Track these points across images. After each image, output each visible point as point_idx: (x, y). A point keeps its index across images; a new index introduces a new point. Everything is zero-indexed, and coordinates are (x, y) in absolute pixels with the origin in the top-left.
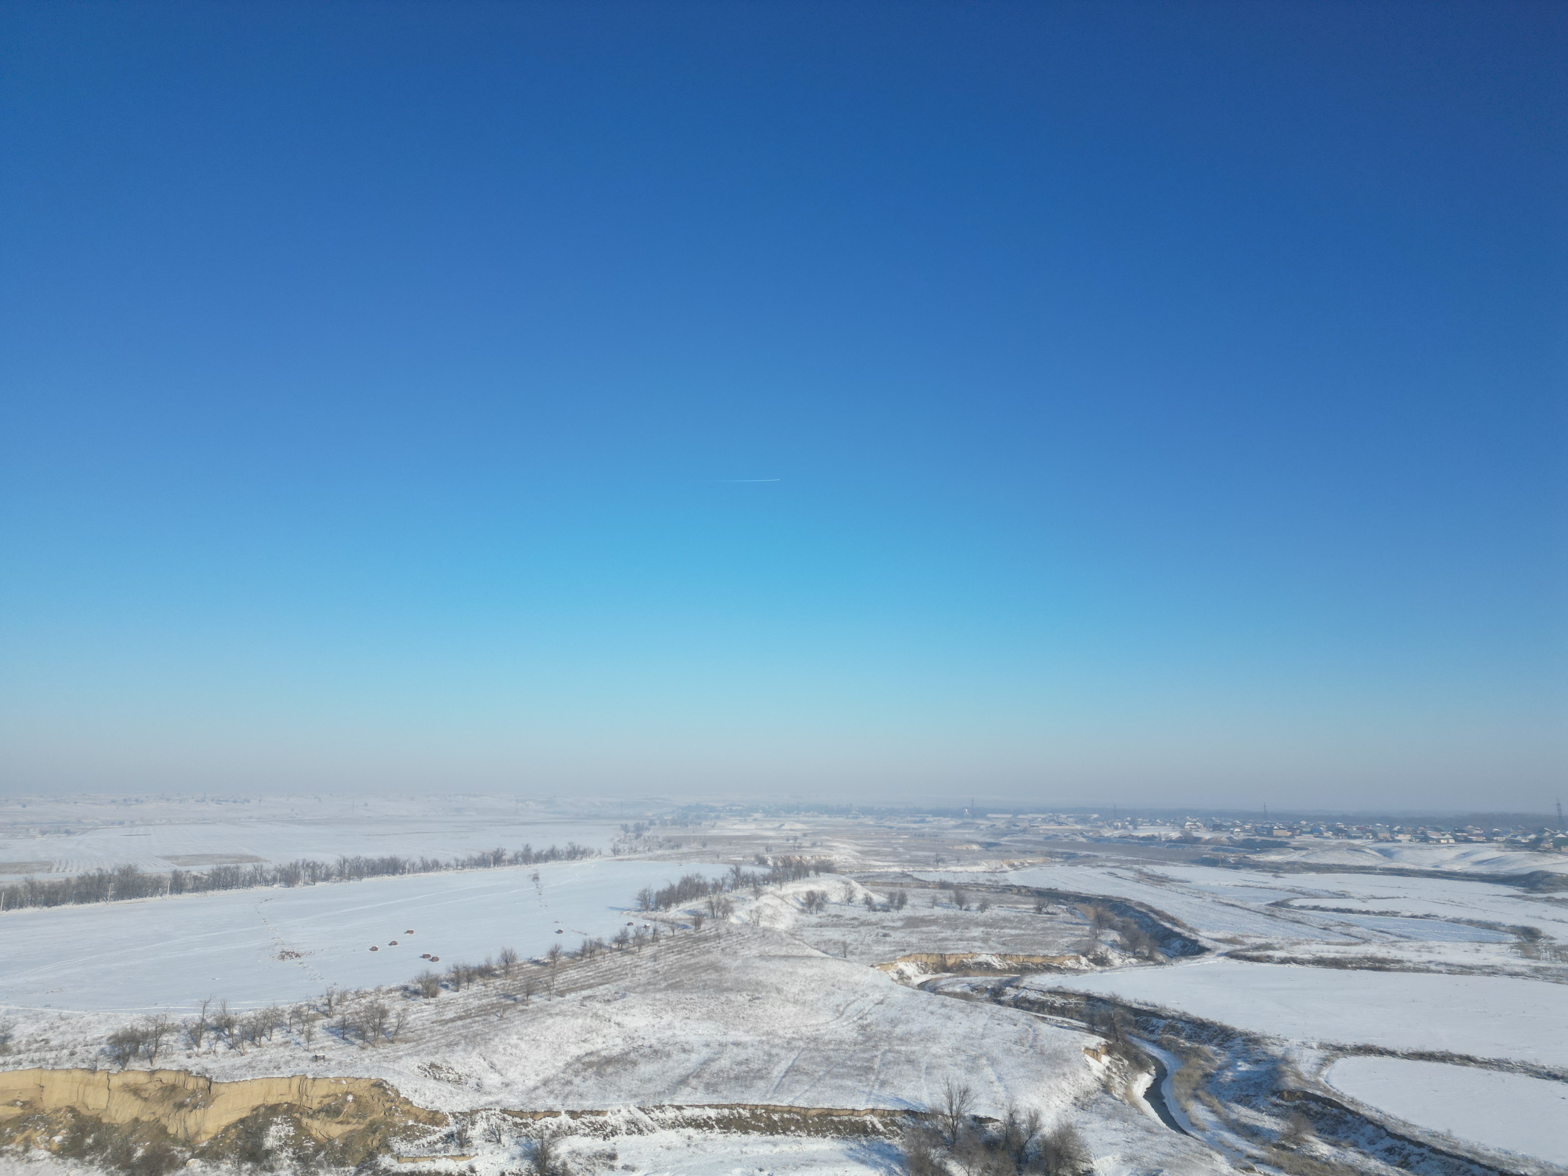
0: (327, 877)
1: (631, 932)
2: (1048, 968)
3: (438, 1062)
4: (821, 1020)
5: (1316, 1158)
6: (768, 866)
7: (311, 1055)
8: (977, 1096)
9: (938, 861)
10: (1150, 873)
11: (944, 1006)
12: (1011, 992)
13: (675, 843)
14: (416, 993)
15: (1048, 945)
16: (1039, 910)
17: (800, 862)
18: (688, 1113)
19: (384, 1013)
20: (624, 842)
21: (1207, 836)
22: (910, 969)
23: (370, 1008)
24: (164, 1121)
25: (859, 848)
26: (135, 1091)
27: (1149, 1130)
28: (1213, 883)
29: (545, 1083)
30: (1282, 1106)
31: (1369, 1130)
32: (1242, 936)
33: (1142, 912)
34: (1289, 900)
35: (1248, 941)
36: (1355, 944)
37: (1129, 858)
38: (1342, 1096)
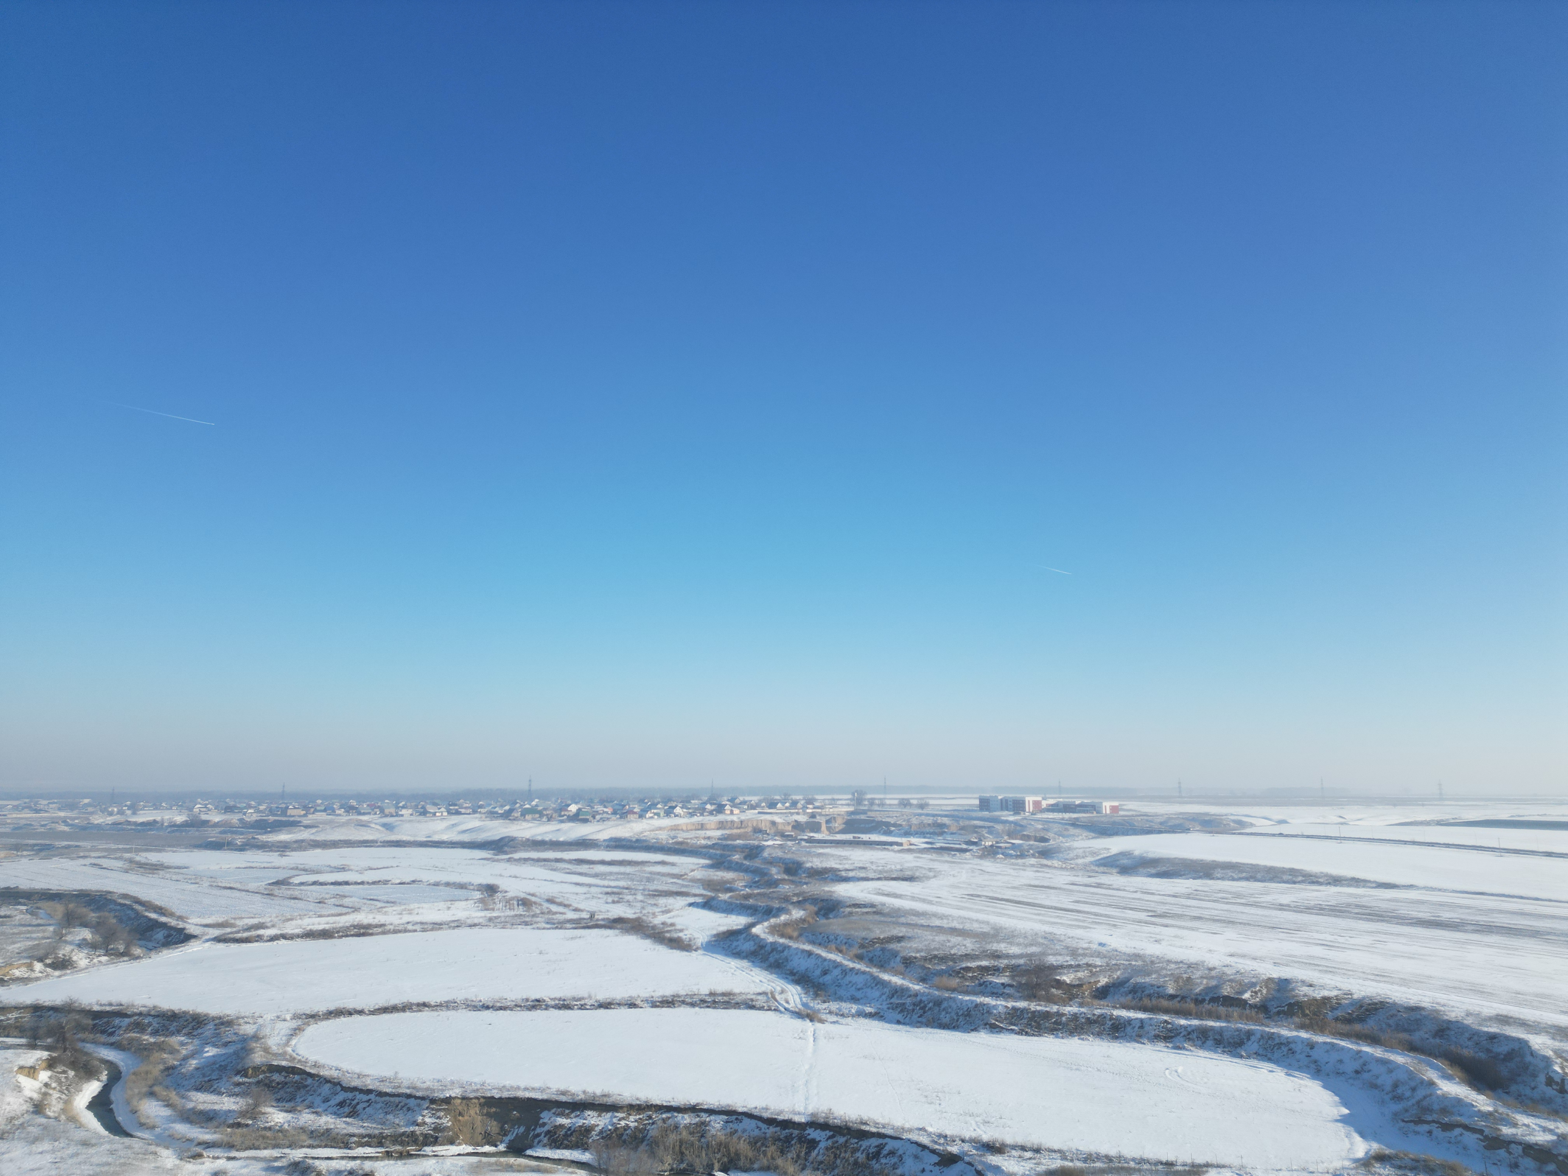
5: (270, 1128)
10: (143, 860)
21: (217, 819)
27: (85, 1144)
28: (214, 867)
30: (243, 1083)
31: (326, 1089)
32: (235, 919)
33: (125, 905)
34: (290, 878)
35: (240, 923)
36: (345, 914)
37: (121, 846)
38: (306, 1062)
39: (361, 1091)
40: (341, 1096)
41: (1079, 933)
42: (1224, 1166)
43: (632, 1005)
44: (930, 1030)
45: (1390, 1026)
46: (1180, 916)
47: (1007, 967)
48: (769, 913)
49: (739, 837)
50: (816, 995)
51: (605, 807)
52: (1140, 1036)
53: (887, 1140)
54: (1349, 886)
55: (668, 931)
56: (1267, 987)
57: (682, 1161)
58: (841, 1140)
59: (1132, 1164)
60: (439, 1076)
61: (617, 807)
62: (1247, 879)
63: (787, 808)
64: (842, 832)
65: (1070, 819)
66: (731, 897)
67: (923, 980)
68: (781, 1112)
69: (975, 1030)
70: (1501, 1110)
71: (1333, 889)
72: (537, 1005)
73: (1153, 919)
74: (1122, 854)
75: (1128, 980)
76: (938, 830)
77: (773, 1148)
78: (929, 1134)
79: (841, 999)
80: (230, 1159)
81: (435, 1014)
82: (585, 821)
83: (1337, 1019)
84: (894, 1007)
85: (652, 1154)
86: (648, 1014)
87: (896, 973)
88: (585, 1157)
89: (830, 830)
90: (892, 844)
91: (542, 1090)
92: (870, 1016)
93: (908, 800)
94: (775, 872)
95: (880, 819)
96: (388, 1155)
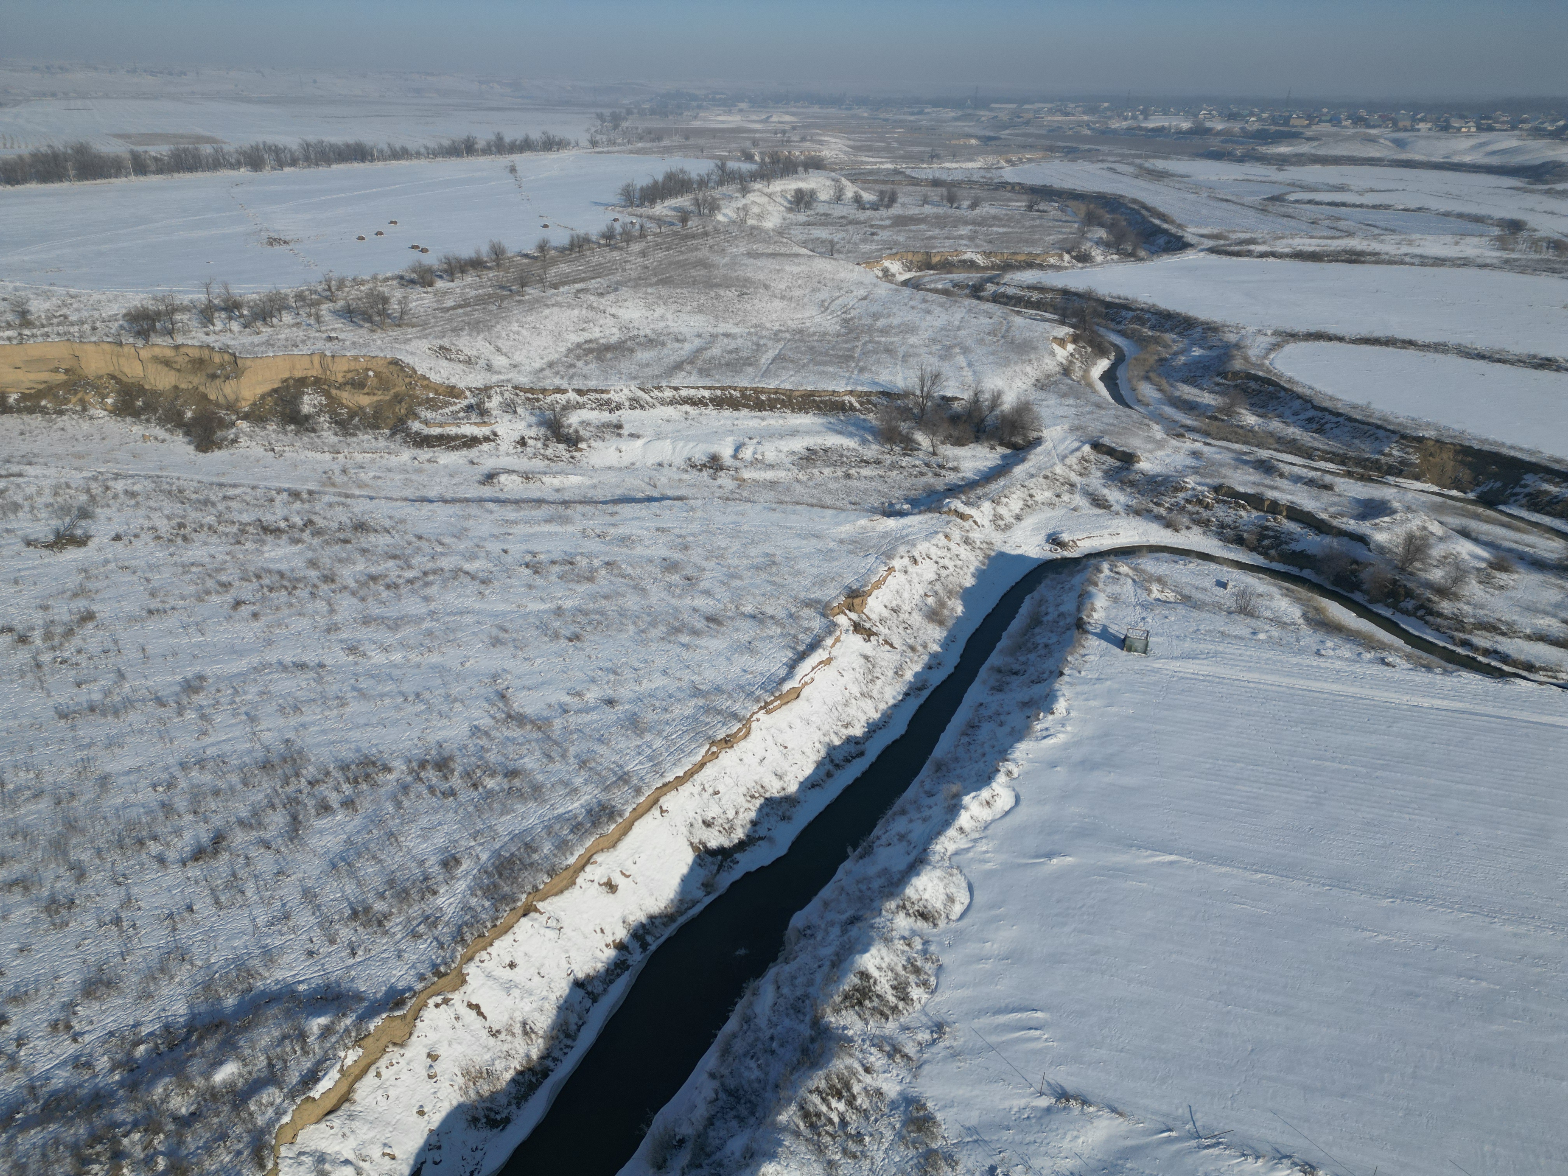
0: (294, 163)
1: (618, 227)
2: (1030, 265)
3: (447, 345)
4: (807, 314)
5: (1242, 427)
6: (755, 162)
7: (324, 335)
8: (947, 379)
9: (932, 157)
10: (1151, 167)
11: (925, 301)
12: (991, 288)
13: (656, 136)
14: (412, 282)
15: (1033, 243)
16: (1030, 208)
17: (788, 158)
18: (684, 393)
19: (385, 300)
20: (601, 133)
21: (1219, 127)
22: (895, 267)
23: (370, 294)
24: (202, 389)
25: (851, 143)
26: (167, 363)
27: (1098, 406)
28: (1213, 178)
29: (551, 365)
30: (1223, 385)
31: (1297, 403)
32: (1229, 232)
33: (1134, 209)
34: (1286, 194)
35: (1233, 236)
36: (1338, 238)
37: (1133, 152)
38: (1281, 376)
39: (1331, 412)
40: (1311, 413)
60: (1414, 415)
72: (1545, 364)
80: (1206, 444)
81: (1421, 353)
91: (1532, 452)
96: (1349, 474)
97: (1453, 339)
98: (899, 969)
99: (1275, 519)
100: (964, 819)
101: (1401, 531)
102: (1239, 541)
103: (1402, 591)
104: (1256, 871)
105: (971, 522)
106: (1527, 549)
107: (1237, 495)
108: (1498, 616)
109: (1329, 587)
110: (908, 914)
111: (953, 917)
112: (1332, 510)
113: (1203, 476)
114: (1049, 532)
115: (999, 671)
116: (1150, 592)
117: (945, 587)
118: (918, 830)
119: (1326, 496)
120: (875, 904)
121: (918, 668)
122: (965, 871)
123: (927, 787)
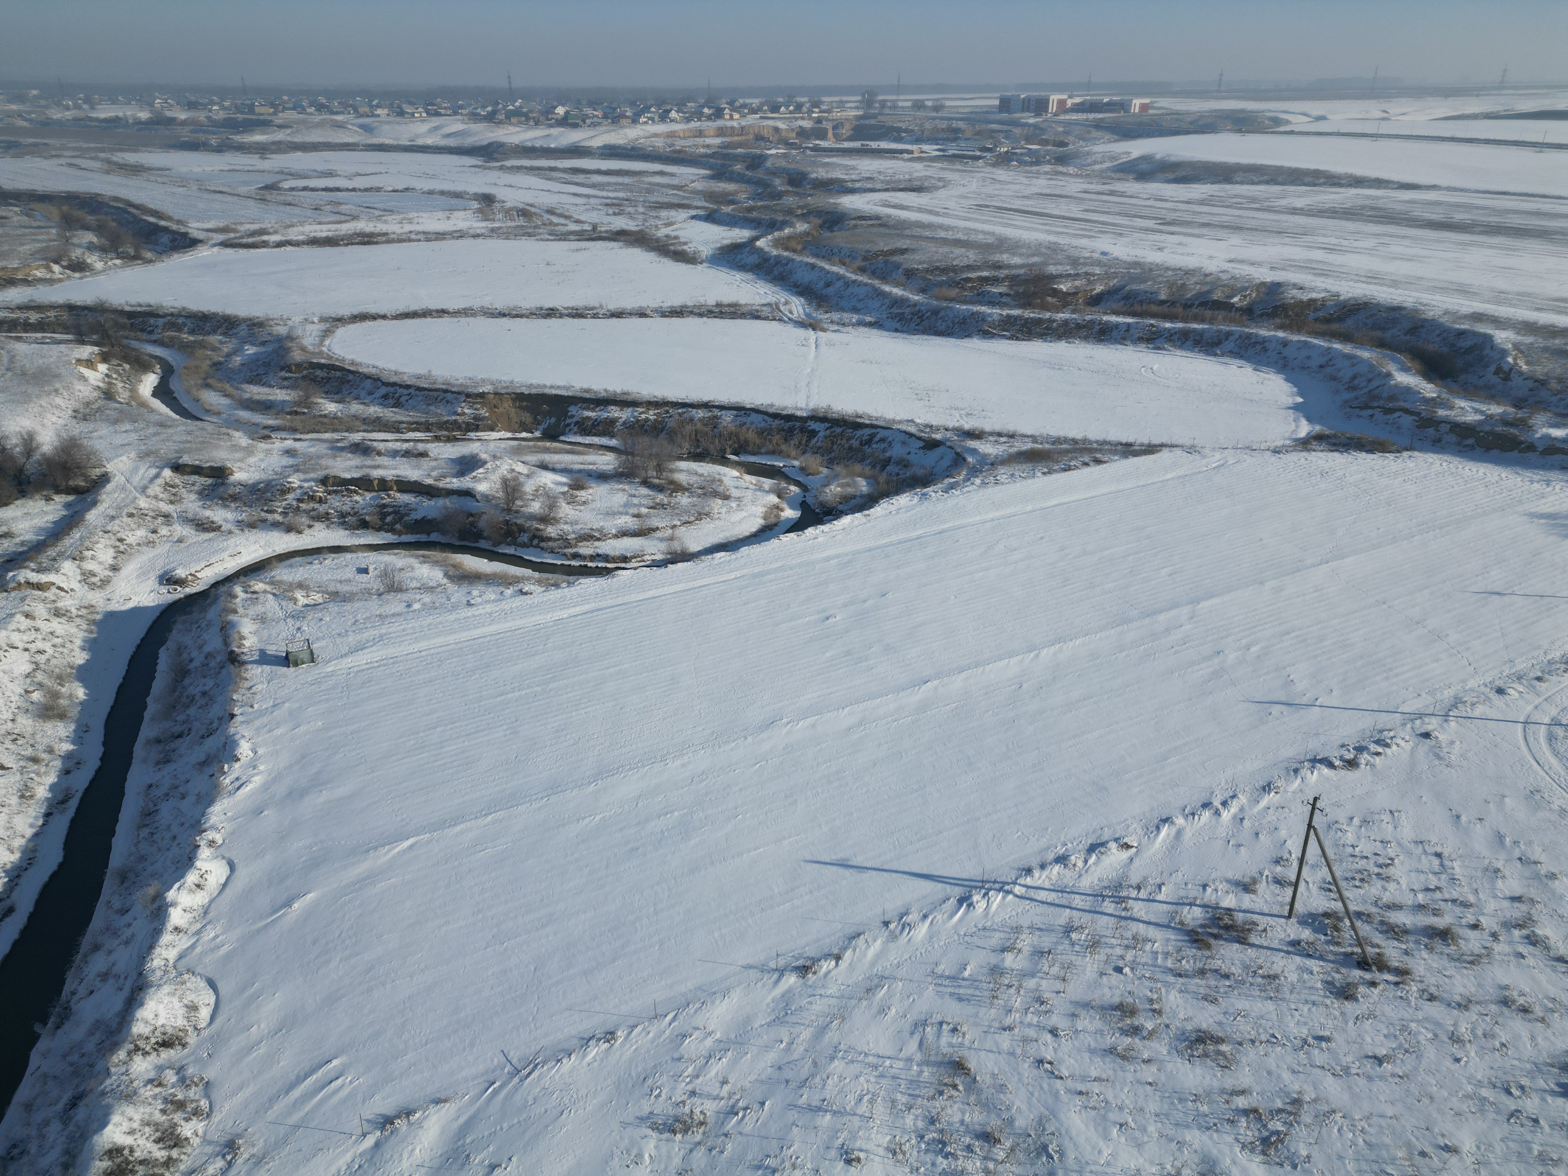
2: (11, 282)
5: (325, 416)
10: (121, 161)
21: (183, 116)
27: (162, 425)
28: (197, 170)
30: (291, 378)
31: (368, 383)
32: (235, 224)
33: (119, 208)
34: (279, 182)
35: (241, 228)
36: (345, 222)
37: (92, 145)
38: (344, 360)
39: (401, 386)
40: (384, 390)
41: (1084, 242)
42: (1176, 446)
43: (642, 314)
44: (926, 337)
45: (1366, 324)
46: (1188, 224)
47: (1007, 277)
48: (773, 226)
49: (740, 145)
50: (819, 306)
51: (595, 110)
52: (1124, 339)
53: (878, 430)
54: (1370, 187)
55: (672, 244)
56: (1257, 291)
57: (698, 447)
58: (838, 430)
59: (1095, 446)
60: (470, 375)
61: (608, 110)
62: (1267, 182)
63: (791, 112)
64: (850, 139)
65: (1095, 120)
66: (733, 210)
67: (923, 291)
68: (785, 408)
69: (969, 336)
70: (1444, 396)
71: (1353, 191)
72: (551, 313)
73: (1161, 227)
74: (1143, 158)
75: (1124, 287)
76: (951, 136)
77: (778, 437)
78: (917, 425)
79: (842, 309)
80: (296, 440)
81: (456, 320)
82: (575, 126)
83: (1316, 320)
84: (892, 317)
85: (671, 441)
86: (658, 322)
87: (897, 284)
88: (613, 442)
89: (838, 138)
90: (902, 152)
91: (567, 388)
92: (870, 325)
93: (923, 101)
94: (779, 184)
95: (891, 124)
96: (437, 439)
97: (476, 304)
98: (158, 1117)
99: (389, 496)
100: (176, 917)
101: (496, 477)
102: (364, 525)
103: (515, 528)
104: (486, 815)
105: (53, 590)
106: (591, 467)
107: (345, 482)
108: (589, 526)
109: (458, 543)
110: (146, 1054)
111: (202, 1024)
112: (434, 474)
113: (305, 472)
114: (158, 573)
115: (158, 741)
116: (295, 600)
117: (50, 674)
118: (122, 958)
119: (425, 463)
120: (98, 1067)
121: (52, 778)
122: (199, 970)
123: (117, 904)
